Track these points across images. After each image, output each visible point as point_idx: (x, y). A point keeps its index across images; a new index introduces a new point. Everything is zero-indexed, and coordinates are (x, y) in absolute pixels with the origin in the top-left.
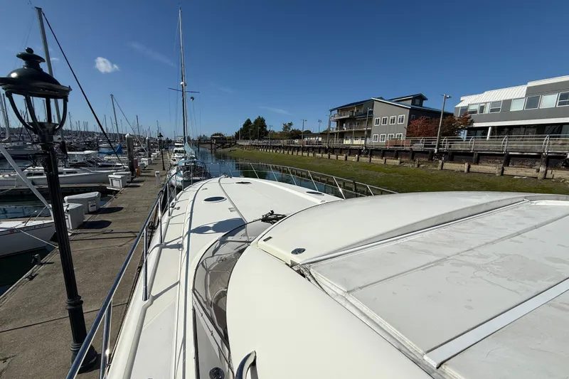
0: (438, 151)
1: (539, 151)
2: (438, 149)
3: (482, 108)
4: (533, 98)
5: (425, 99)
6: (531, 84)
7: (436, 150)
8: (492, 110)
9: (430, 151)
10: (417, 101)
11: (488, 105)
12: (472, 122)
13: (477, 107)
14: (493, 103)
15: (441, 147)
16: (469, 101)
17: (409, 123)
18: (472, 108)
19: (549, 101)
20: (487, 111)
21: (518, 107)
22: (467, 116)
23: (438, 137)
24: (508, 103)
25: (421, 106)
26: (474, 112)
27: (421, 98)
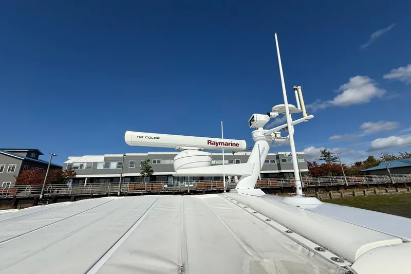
0: (43, 197)
1: (107, 192)
2: (43, 194)
3: (82, 166)
4: (107, 163)
5: (41, 154)
6: (106, 155)
7: (41, 196)
8: (87, 167)
9: (35, 198)
10: (33, 155)
11: (85, 164)
12: (75, 174)
13: (78, 165)
14: (88, 163)
15: (46, 192)
16: (73, 160)
17: (20, 173)
18: (75, 165)
19: (114, 165)
20: (84, 167)
21: (101, 167)
22: (72, 170)
23: (44, 185)
24: (96, 164)
25: (37, 159)
26: (77, 168)
27: (38, 153)
